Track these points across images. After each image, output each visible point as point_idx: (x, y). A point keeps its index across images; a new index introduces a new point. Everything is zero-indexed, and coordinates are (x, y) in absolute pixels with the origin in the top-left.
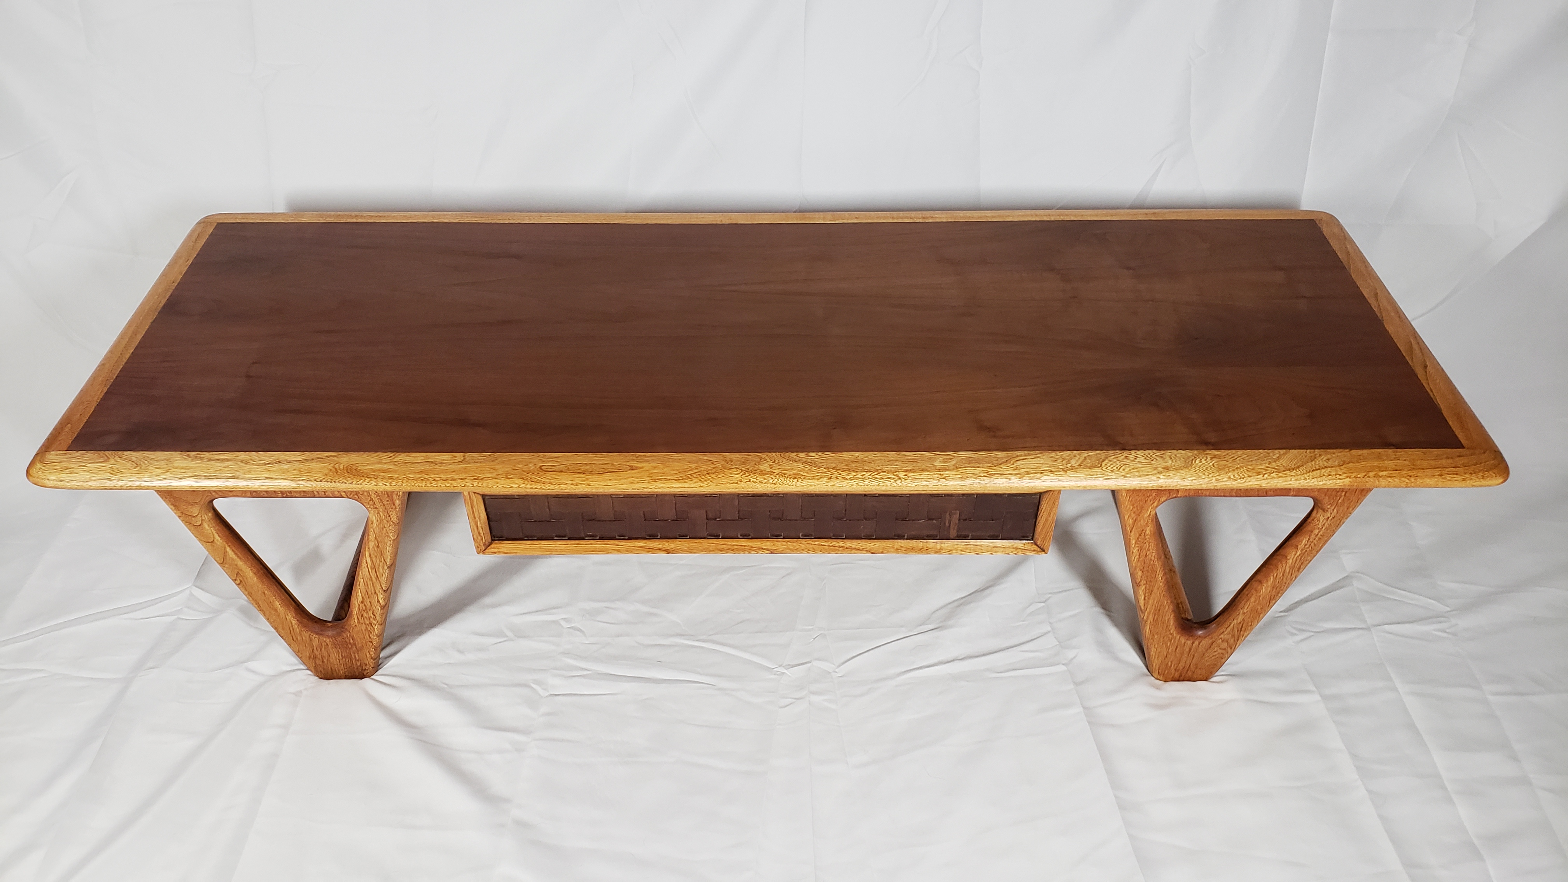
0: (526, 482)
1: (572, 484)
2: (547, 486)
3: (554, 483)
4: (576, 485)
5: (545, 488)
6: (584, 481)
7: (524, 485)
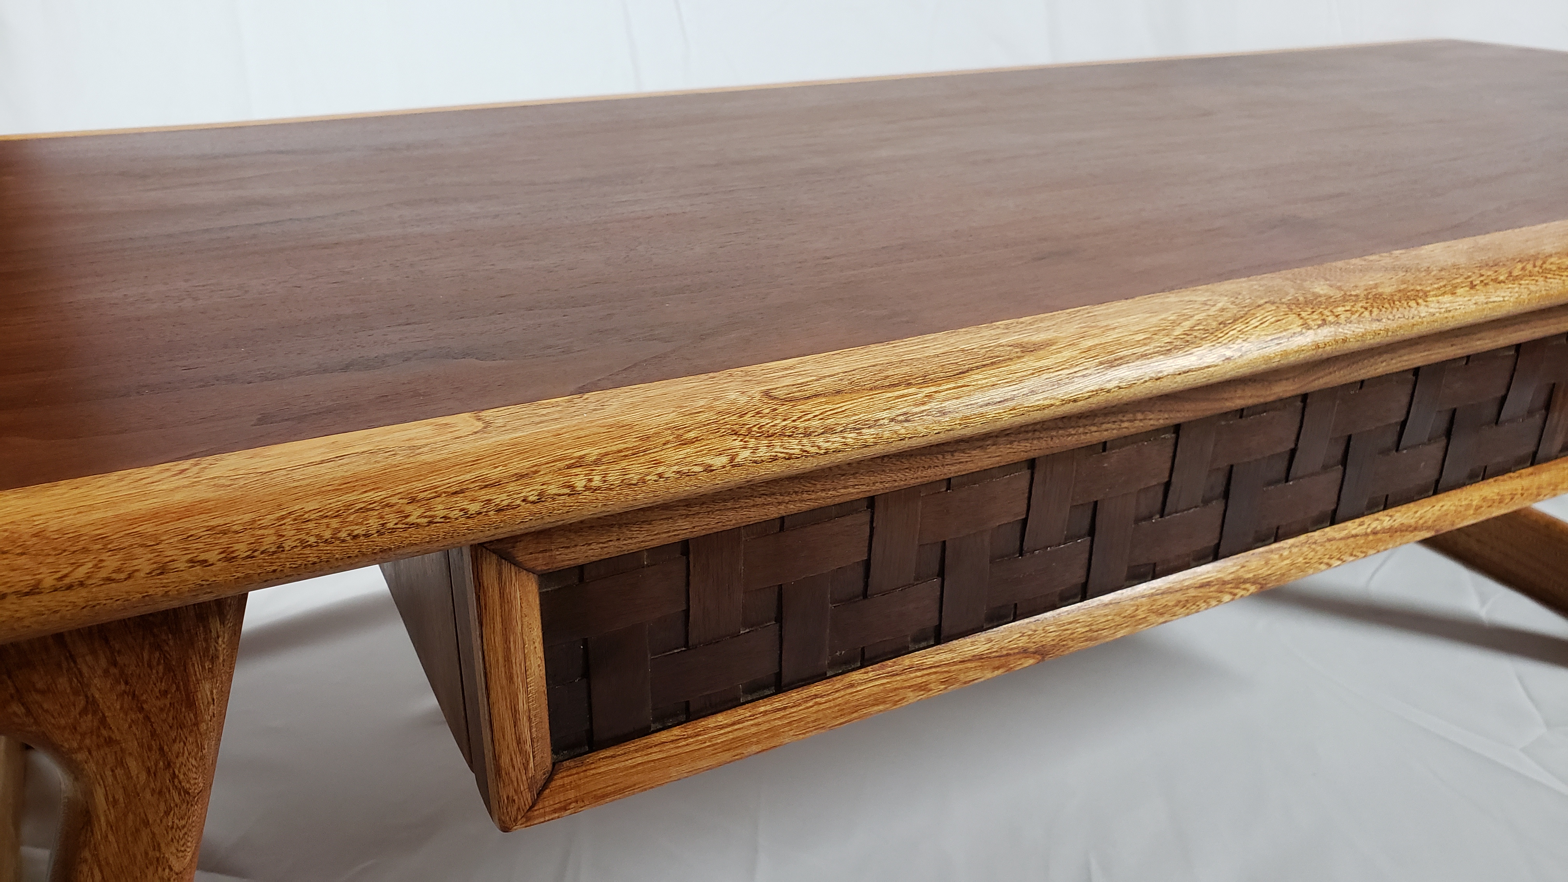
0: (752, 443)
1: (892, 420)
2: (820, 441)
3: (840, 429)
4: (907, 421)
5: (814, 450)
6: (924, 404)
7: (746, 454)
